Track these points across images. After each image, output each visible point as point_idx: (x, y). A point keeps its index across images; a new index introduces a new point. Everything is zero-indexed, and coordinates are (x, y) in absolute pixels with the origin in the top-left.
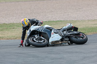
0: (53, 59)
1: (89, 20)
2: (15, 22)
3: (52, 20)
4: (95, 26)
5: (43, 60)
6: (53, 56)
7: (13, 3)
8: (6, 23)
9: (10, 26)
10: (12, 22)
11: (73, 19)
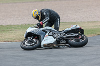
0: (52, 62)
1: (88, 22)
2: (12, 24)
4: (95, 27)
5: (41, 63)
6: (52, 59)
7: (10, 4)
8: (3, 25)
10: (9, 24)
11: (73, 21)
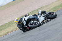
0: (44, 33)
1: (55, 2)
2: (12, 20)
3: (34, 10)
5: (38, 36)
6: (43, 31)
7: (6, 9)
8: (7, 23)
9: (10, 24)
10: (10, 21)
